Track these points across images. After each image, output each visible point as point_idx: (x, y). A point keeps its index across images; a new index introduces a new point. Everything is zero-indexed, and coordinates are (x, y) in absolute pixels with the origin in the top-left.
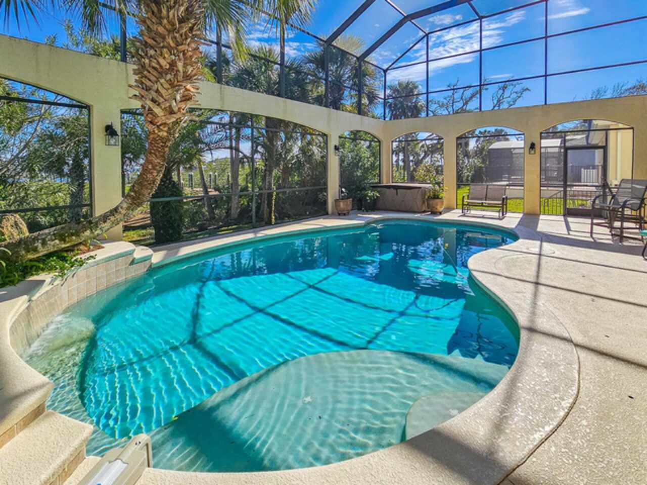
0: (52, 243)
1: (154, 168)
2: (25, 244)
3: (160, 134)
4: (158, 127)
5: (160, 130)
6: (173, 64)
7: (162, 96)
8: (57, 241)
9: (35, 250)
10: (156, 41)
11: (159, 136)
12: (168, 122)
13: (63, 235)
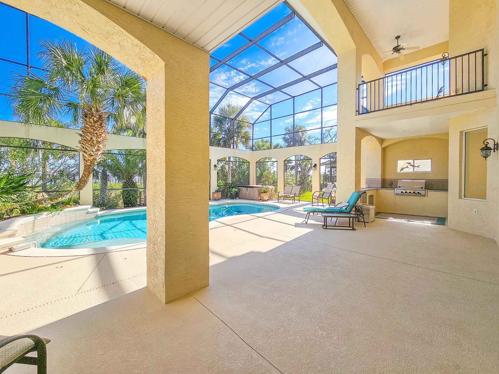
0: (48, 201)
1: (85, 176)
2: (39, 201)
3: (87, 163)
4: (86, 161)
5: (87, 162)
6: (91, 138)
7: (88, 150)
8: (49, 201)
9: (42, 203)
10: (86, 130)
11: (87, 164)
12: (90, 159)
13: (52, 199)
